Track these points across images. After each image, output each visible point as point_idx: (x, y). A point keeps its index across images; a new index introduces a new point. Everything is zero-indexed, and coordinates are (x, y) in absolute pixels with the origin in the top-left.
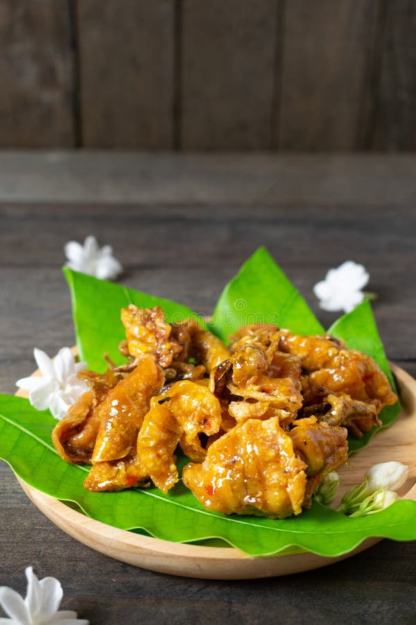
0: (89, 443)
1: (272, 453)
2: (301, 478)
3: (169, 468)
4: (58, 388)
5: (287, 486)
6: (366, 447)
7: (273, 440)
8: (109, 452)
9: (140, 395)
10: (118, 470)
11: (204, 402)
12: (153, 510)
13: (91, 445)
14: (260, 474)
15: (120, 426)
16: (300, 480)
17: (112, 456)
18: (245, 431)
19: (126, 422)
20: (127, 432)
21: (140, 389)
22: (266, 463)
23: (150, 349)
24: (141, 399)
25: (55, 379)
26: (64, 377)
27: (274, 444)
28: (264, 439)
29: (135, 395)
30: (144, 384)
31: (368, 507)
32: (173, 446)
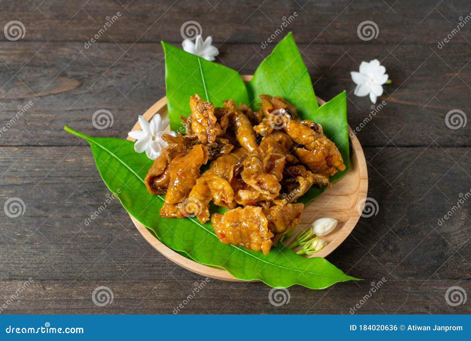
0: (165, 183)
1: (256, 227)
2: (268, 243)
3: (205, 211)
4: (151, 139)
5: (261, 245)
6: (322, 194)
7: (257, 219)
8: (174, 199)
9: (193, 170)
10: (178, 208)
11: (225, 188)
12: (194, 234)
13: (166, 185)
14: (249, 235)
15: (180, 187)
16: (268, 244)
17: (175, 201)
18: (243, 213)
19: (184, 185)
20: (184, 190)
21: (193, 167)
22: (252, 231)
23: (204, 130)
24: (192, 172)
25: (150, 134)
26: (155, 133)
27: (258, 221)
28: (252, 218)
29: (190, 170)
30: (195, 164)
31: (307, 249)
32: (208, 202)
